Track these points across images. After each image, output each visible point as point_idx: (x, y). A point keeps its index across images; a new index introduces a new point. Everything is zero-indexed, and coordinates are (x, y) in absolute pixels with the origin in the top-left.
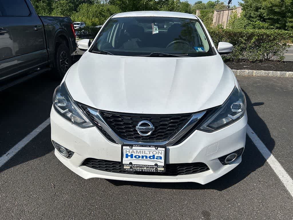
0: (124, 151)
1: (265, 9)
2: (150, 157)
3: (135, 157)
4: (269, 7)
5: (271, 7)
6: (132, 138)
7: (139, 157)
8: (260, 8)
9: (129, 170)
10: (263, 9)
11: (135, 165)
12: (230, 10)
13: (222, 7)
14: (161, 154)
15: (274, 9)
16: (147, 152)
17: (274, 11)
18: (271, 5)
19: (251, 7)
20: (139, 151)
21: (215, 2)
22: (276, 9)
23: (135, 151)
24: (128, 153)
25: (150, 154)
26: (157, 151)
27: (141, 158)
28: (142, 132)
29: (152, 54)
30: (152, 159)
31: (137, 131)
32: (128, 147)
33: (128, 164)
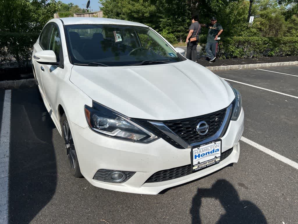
0: (194, 153)
1: (125, 15)
2: (211, 153)
3: (202, 156)
4: (129, 13)
5: (131, 13)
6: (193, 140)
7: (204, 154)
8: (120, 14)
9: (197, 169)
10: (124, 14)
11: (202, 163)
12: (90, 14)
13: (77, 10)
14: (218, 147)
15: (133, 15)
16: (209, 148)
17: (133, 16)
18: (130, 11)
19: (112, 12)
20: (204, 149)
21: (69, 5)
22: (135, 15)
23: (201, 150)
24: (196, 154)
25: (211, 149)
26: (216, 145)
27: (205, 155)
28: (202, 132)
29: (144, 62)
30: (213, 153)
31: (197, 132)
32: (196, 149)
33: (197, 164)
